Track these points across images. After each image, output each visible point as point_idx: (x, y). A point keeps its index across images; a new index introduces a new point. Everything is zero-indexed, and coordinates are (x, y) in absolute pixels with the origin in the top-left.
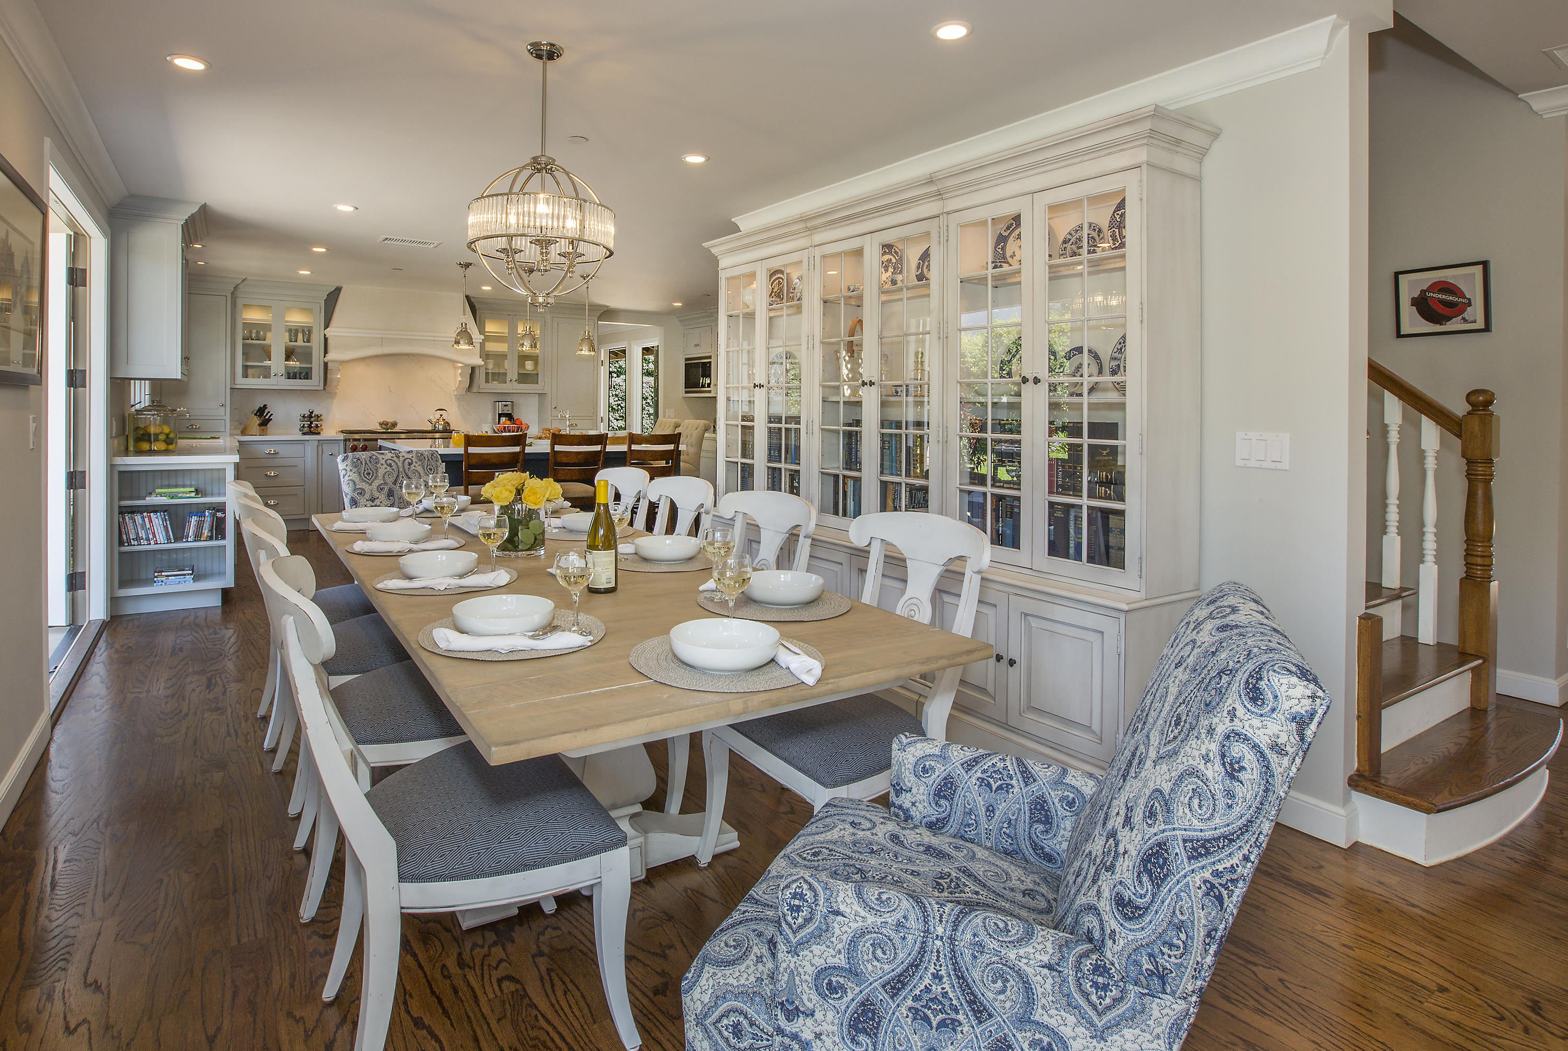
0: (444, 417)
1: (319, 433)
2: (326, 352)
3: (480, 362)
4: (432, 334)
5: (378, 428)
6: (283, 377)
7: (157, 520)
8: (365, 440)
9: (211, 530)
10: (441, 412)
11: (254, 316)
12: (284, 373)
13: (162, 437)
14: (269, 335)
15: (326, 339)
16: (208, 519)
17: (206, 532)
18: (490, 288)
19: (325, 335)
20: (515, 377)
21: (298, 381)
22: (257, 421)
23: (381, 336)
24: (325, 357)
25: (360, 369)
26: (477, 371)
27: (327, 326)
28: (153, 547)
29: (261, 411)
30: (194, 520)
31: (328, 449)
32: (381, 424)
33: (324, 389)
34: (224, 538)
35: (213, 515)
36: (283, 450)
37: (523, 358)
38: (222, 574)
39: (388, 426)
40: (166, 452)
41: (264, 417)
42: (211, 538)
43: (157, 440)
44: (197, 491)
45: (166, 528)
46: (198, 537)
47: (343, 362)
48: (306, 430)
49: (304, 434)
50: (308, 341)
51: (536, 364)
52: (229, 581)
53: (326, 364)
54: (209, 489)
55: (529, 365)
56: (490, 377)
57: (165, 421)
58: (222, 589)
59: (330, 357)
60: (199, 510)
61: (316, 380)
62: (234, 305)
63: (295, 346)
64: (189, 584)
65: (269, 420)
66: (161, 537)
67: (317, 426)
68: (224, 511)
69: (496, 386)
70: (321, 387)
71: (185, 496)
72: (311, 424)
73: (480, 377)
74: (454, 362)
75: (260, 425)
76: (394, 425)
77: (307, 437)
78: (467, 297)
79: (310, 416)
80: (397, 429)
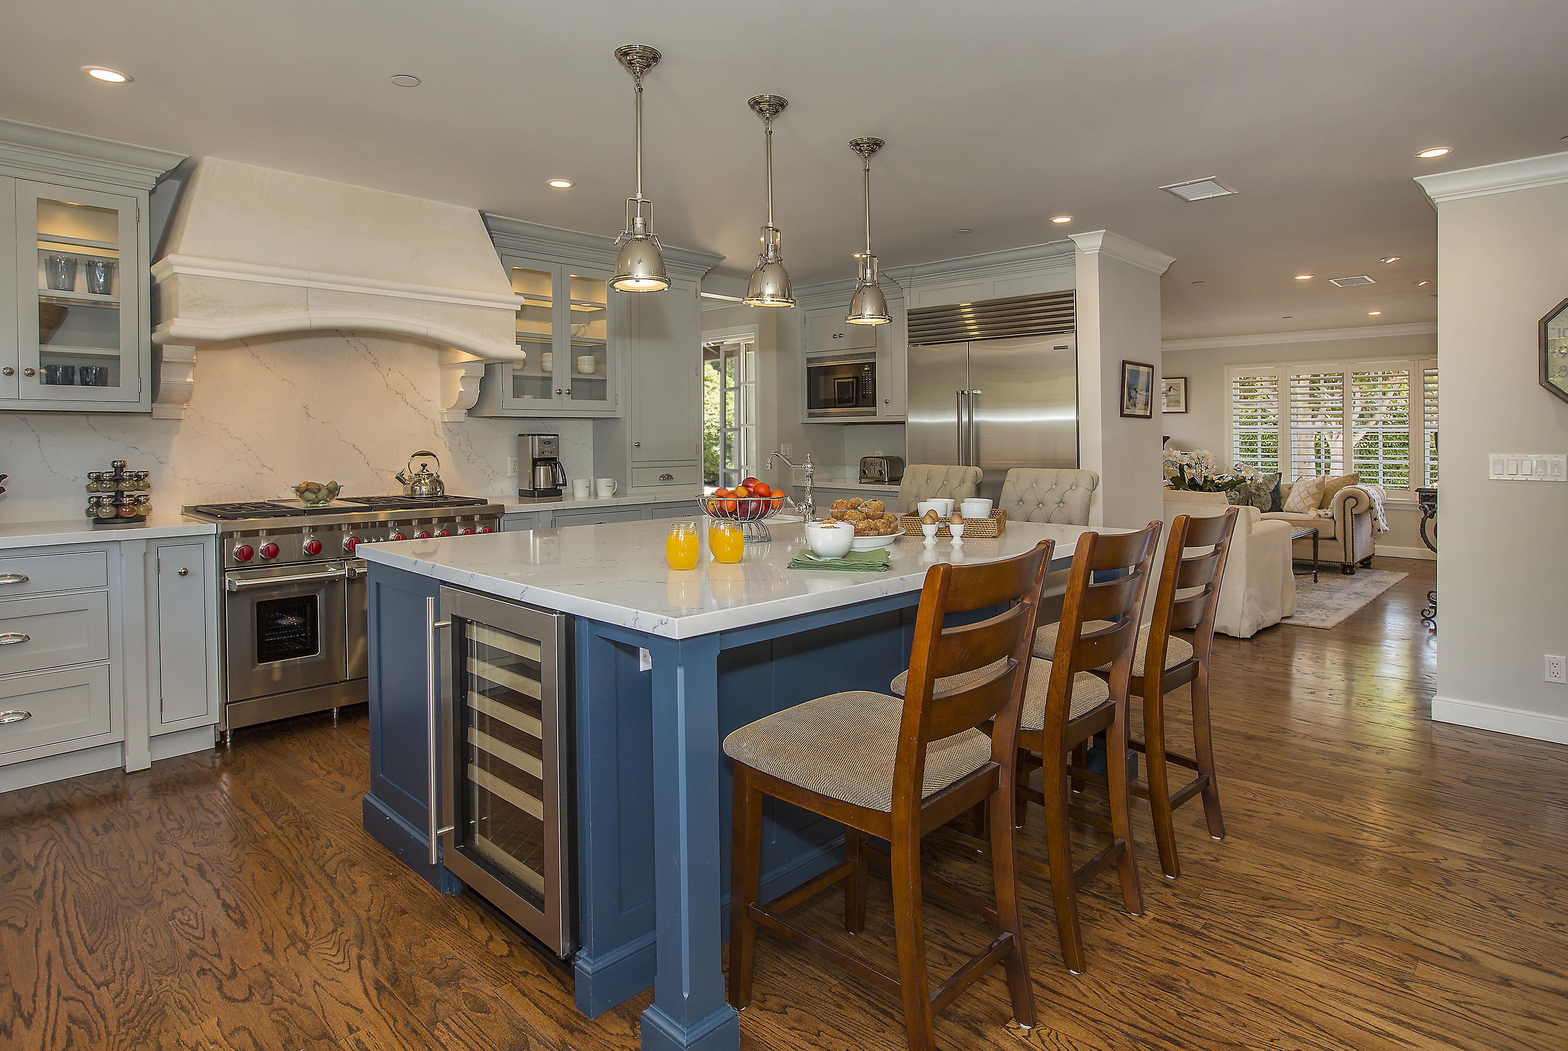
0: (432, 468)
1: (140, 519)
2: (155, 319)
3: (518, 352)
4: (421, 287)
6: (36, 379)
8: (271, 532)
10: (424, 460)
12: (35, 365)
15: (155, 290)
18: (568, 185)
19: (152, 278)
20: (568, 385)
21: (76, 390)
23: (306, 284)
24: (153, 331)
27: (157, 256)
31: (173, 561)
32: (301, 490)
33: (152, 411)
37: (579, 348)
39: (320, 495)
48: (107, 512)
49: (99, 522)
50: (107, 291)
51: (600, 362)
53: (156, 352)
55: (586, 364)
56: (523, 383)
59: (166, 328)
61: (127, 389)
63: (66, 299)
67: (137, 501)
69: (530, 405)
70: (144, 407)
72: (120, 499)
73: (504, 383)
76: (333, 491)
77: (113, 534)
79: (115, 478)
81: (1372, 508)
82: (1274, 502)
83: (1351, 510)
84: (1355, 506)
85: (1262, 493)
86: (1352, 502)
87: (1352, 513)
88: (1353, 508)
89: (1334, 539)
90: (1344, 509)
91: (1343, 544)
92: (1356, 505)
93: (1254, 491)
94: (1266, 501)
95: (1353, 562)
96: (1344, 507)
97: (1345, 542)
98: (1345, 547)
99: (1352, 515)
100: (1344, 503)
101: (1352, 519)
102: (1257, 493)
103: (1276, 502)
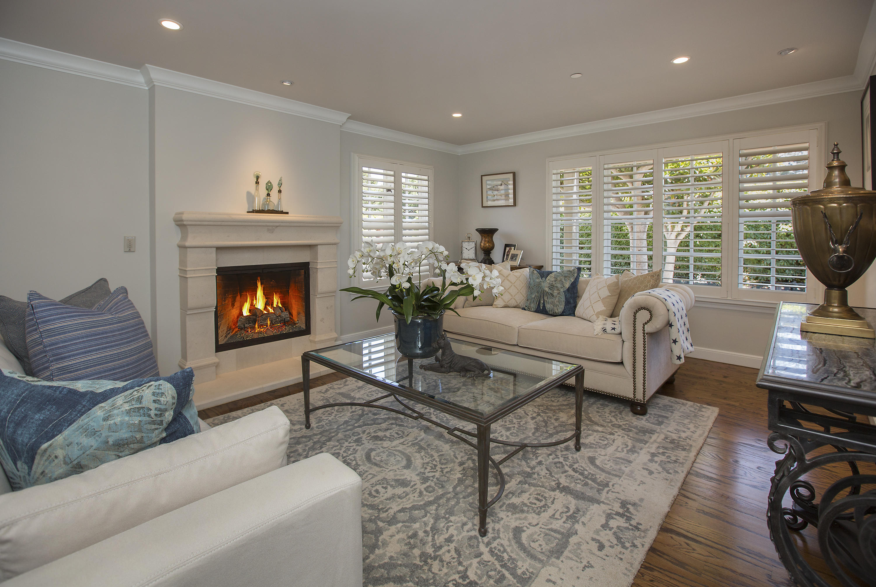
81: (671, 326)
82: (567, 302)
83: (644, 328)
84: (648, 322)
85: (555, 292)
86: (643, 316)
87: (644, 330)
88: (646, 323)
89: (621, 363)
90: (634, 324)
91: (631, 373)
92: (650, 320)
93: (547, 289)
94: (559, 301)
95: (644, 400)
96: (635, 321)
97: (634, 370)
98: (634, 378)
99: (644, 333)
100: (635, 316)
101: (644, 339)
102: (550, 291)
103: (570, 303)
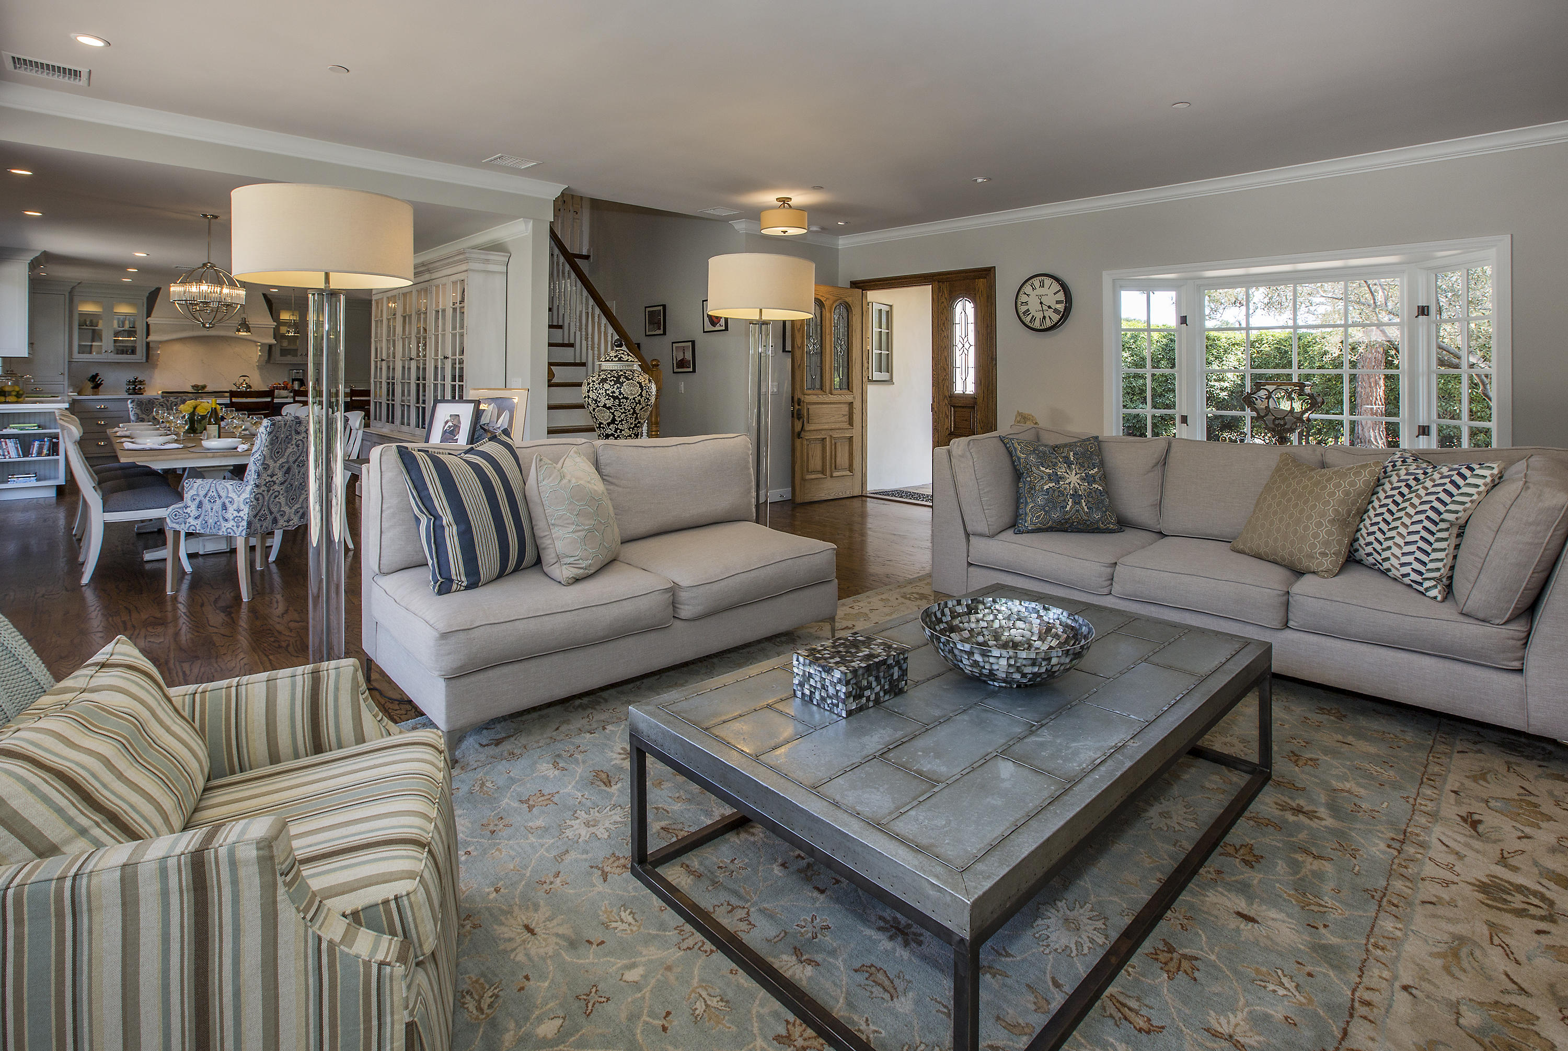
0: (247, 381)
1: (141, 394)
2: (148, 334)
3: (274, 342)
5: (190, 390)
6: (112, 353)
7: (11, 444)
9: (49, 450)
10: (245, 379)
11: (89, 308)
12: (113, 349)
13: (14, 393)
14: (101, 322)
15: (148, 325)
16: (47, 444)
17: (45, 451)
19: (147, 322)
21: (125, 356)
22: (90, 385)
24: (147, 338)
25: (177, 347)
26: (273, 348)
27: (149, 315)
28: (7, 460)
29: (94, 378)
30: (37, 443)
32: (193, 387)
33: (147, 361)
34: (58, 455)
35: (50, 441)
36: (110, 406)
38: (56, 478)
39: (197, 388)
40: (17, 402)
41: (96, 383)
42: (49, 455)
43: (10, 395)
44: (39, 427)
45: (17, 448)
46: (39, 453)
47: (161, 342)
48: (131, 391)
49: (129, 394)
50: (133, 326)
52: (61, 481)
53: (148, 344)
54: (48, 424)
56: (284, 352)
57: (16, 383)
58: (57, 486)
59: (150, 338)
60: (40, 438)
61: (140, 355)
62: (71, 301)
63: (122, 330)
64: (33, 482)
65: (101, 384)
66: (13, 453)
67: (140, 389)
68: (58, 438)
70: (144, 360)
71: (31, 429)
72: (136, 387)
73: (276, 352)
74: (256, 342)
75: (93, 388)
76: (204, 387)
77: (131, 396)
78: (264, 295)
79: (135, 382)
80: (206, 390)
